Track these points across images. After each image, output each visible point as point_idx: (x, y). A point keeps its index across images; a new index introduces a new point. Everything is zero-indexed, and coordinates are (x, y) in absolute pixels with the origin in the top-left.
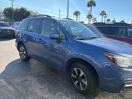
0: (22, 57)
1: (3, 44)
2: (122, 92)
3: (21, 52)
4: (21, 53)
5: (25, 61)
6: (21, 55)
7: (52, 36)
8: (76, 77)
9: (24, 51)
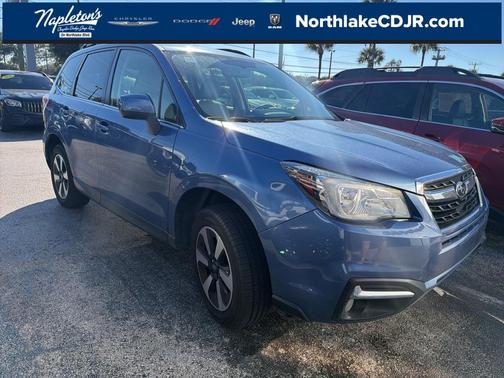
0: (60, 193)
1: (21, 149)
2: (349, 318)
3: (58, 173)
4: (57, 177)
5: (67, 207)
6: (56, 186)
7: (129, 108)
8: (206, 263)
9: (64, 171)
